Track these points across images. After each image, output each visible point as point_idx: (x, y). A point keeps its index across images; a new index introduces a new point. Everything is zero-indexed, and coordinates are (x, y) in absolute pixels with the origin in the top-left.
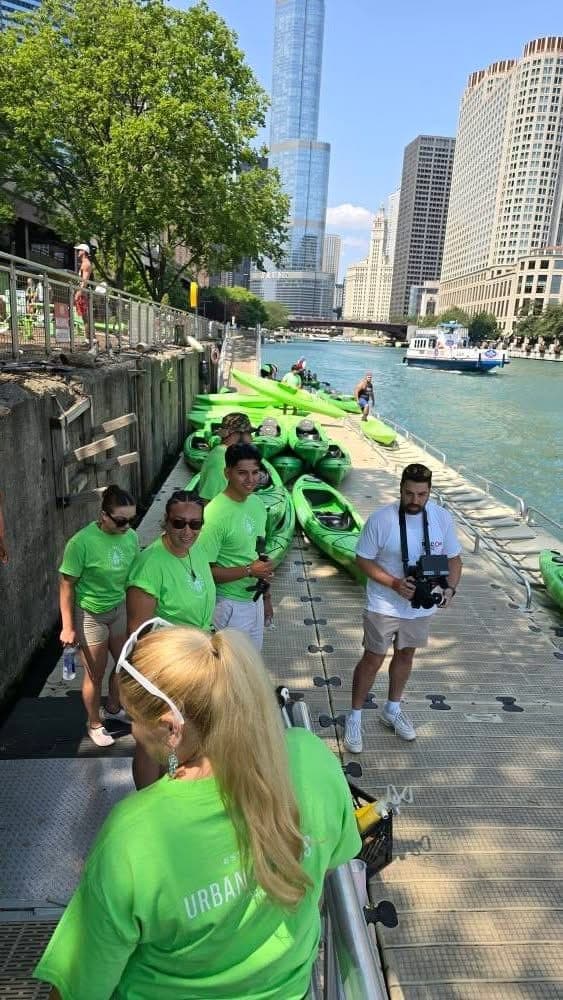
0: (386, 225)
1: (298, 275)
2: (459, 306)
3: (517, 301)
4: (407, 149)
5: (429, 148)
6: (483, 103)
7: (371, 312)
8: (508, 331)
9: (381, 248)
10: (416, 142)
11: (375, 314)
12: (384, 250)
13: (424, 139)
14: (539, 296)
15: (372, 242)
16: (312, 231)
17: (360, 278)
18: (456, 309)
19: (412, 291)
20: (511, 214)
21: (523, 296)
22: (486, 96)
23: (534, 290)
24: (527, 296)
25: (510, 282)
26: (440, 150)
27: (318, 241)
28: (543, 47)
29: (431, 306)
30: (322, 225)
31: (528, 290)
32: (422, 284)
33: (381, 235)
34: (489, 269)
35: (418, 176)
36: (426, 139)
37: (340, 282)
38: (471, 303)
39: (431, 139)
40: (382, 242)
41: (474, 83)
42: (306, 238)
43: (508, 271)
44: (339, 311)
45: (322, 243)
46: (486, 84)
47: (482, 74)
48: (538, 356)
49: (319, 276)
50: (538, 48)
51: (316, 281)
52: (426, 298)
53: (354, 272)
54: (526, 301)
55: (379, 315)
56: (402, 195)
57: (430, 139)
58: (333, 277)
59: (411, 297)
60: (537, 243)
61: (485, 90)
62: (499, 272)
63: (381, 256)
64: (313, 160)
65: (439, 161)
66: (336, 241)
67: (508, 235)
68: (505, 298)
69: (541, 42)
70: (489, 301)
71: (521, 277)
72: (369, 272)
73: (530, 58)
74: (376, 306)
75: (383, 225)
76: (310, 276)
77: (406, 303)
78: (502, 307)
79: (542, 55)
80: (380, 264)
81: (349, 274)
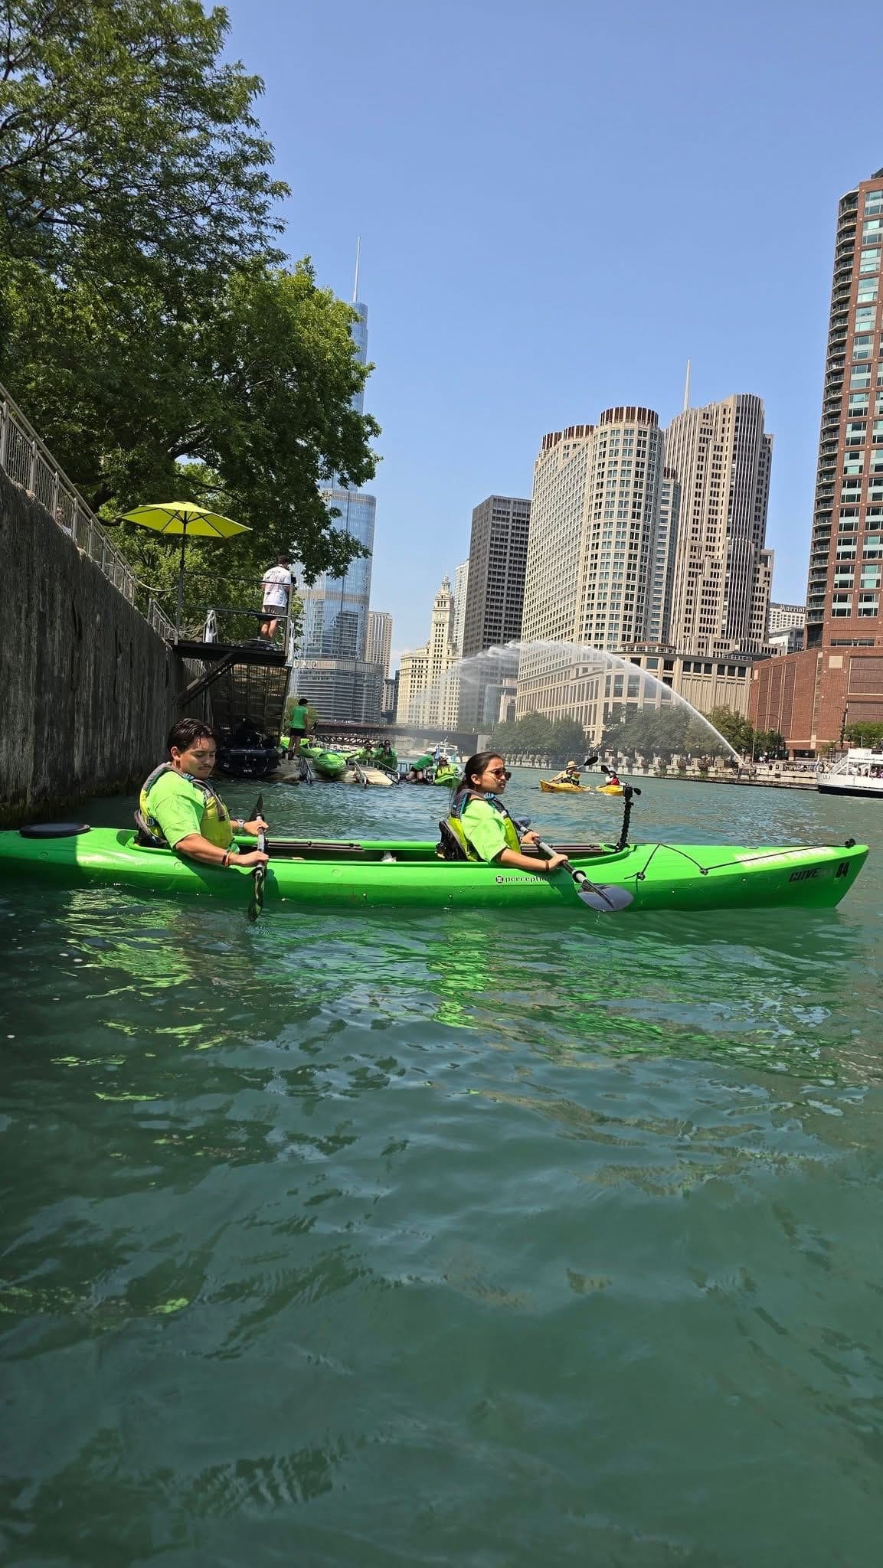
0: (452, 604)
1: (331, 665)
2: (539, 711)
3: (606, 705)
4: (475, 511)
5: (504, 512)
6: (559, 471)
7: (434, 717)
8: (597, 742)
9: (446, 633)
10: (487, 503)
11: (440, 721)
12: (450, 637)
13: (496, 500)
14: (632, 700)
15: (434, 625)
16: (351, 607)
17: (417, 672)
18: (536, 714)
19: (487, 691)
20: (596, 601)
21: (612, 700)
22: (561, 464)
23: (625, 692)
24: (618, 700)
25: (597, 681)
26: (519, 515)
27: (359, 621)
28: (621, 418)
29: (511, 710)
30: (365, 600)
31: (618, 693)
32: (501, 683)
33: (447, 617)
34: (573, 666)
35: (492, 545)
36: (500, 500)
37: (392, 676)
38: (554, 708)
39: (507, 501)
40: (447, 625)
41: (549, 446)
42: (343, 616)
43: (594, 669)
44: (391, 716)
45: (364, 624)
46: (562, 449)
47: (558, 436)
48: (641, 772)
49: (360, 668)
50: (616, 418)
51: (356, 674)
52: (505, 700)
53: (410, 664)
54: (616, 706)
55: (446, 721)
56: (471, 567)
57: (504, 501)
58: (380, 669)
59: (486, 700)
60: (629, 636)
61: (560, 455)
62: (585, 670)
63: (446, 646)
64: (352, 516)
65: (518, 528)
66: (385, 622)
67: (594, 626)
68: (592, 702)
69: (619, 411)
70: (576, 705)
71: (609, 678)
72: (431, 664)
73: (608, 427)
74: (440, 711)
75: (448, 604)
76: (349, 667)
77: (480, 707)
78: (590, 711)
79: (622, 426)
80: (444, 653)
81: (403, 666)
